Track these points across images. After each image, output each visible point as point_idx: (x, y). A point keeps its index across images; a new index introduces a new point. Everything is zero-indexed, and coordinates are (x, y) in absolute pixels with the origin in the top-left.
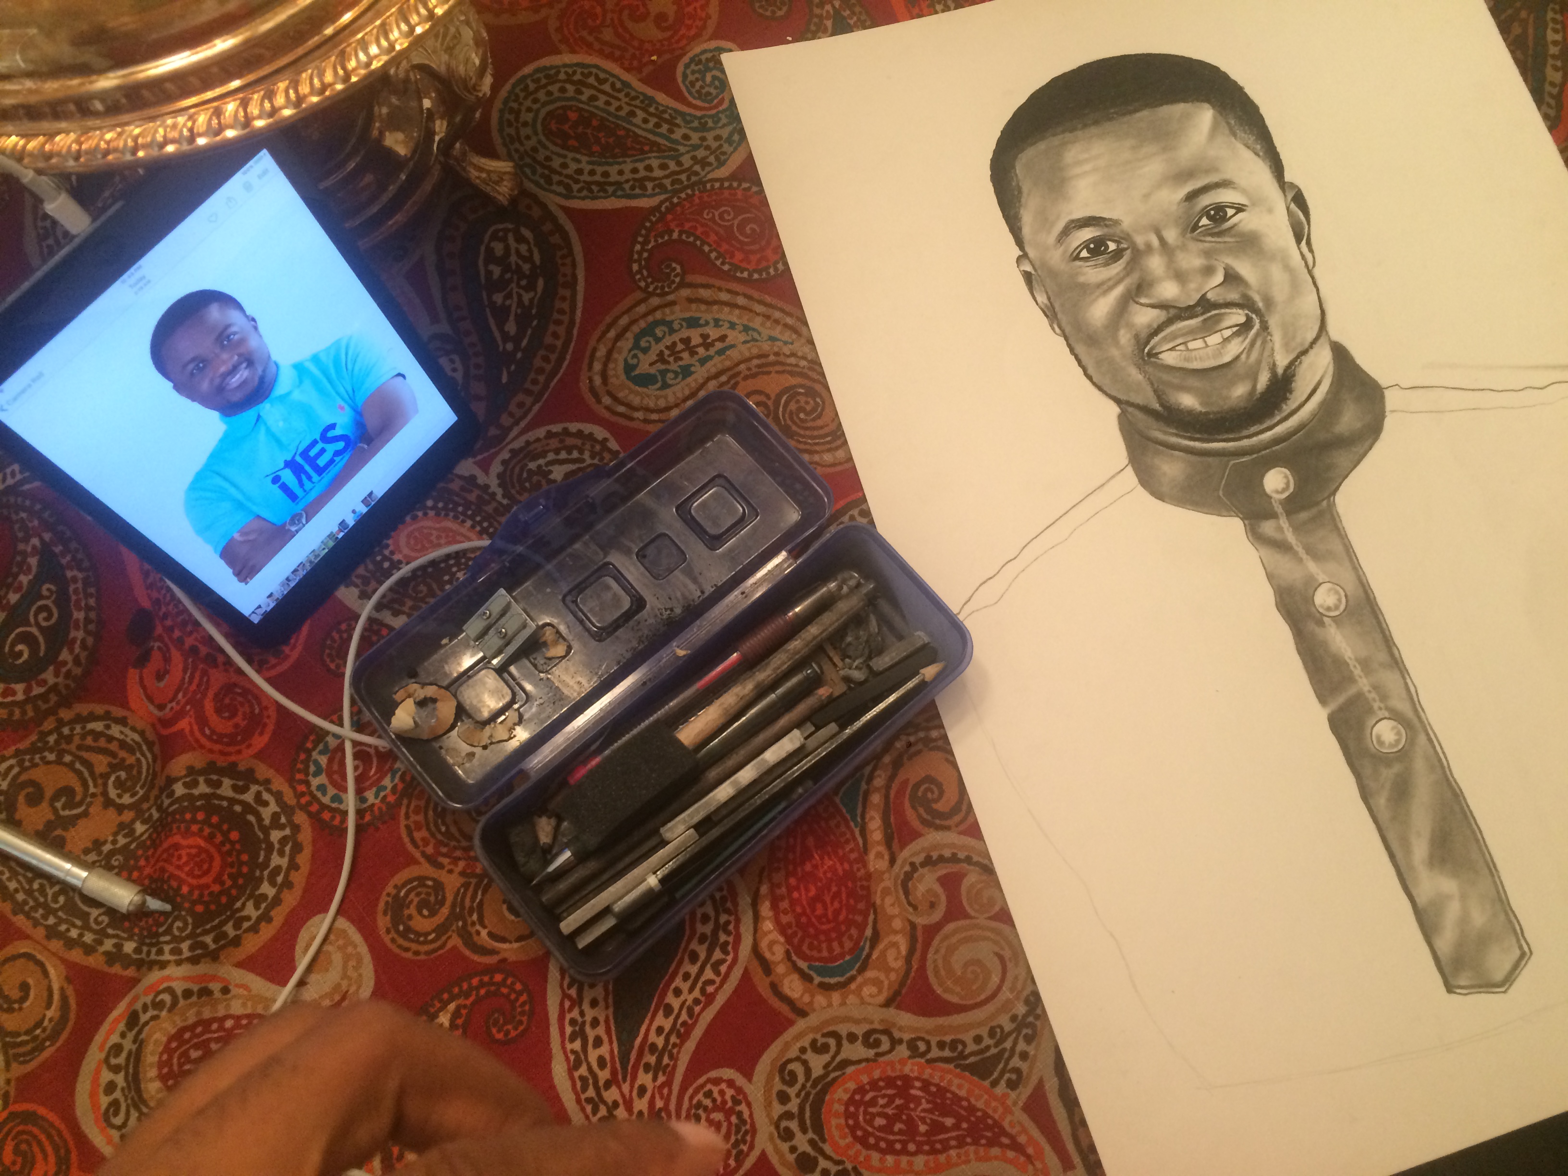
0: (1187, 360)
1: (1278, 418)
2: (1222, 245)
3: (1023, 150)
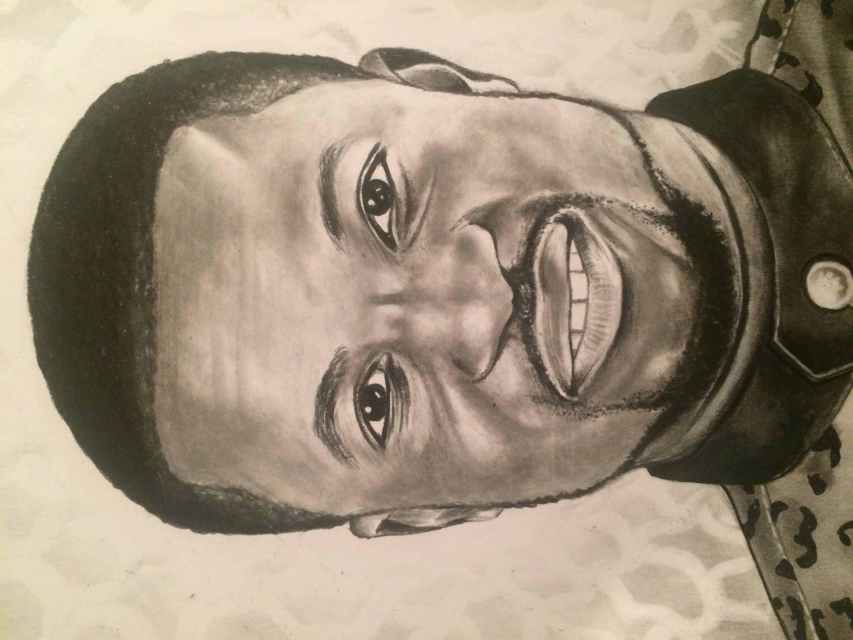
0: (597, 340)
1: (734, 245)
2: (431, 210)
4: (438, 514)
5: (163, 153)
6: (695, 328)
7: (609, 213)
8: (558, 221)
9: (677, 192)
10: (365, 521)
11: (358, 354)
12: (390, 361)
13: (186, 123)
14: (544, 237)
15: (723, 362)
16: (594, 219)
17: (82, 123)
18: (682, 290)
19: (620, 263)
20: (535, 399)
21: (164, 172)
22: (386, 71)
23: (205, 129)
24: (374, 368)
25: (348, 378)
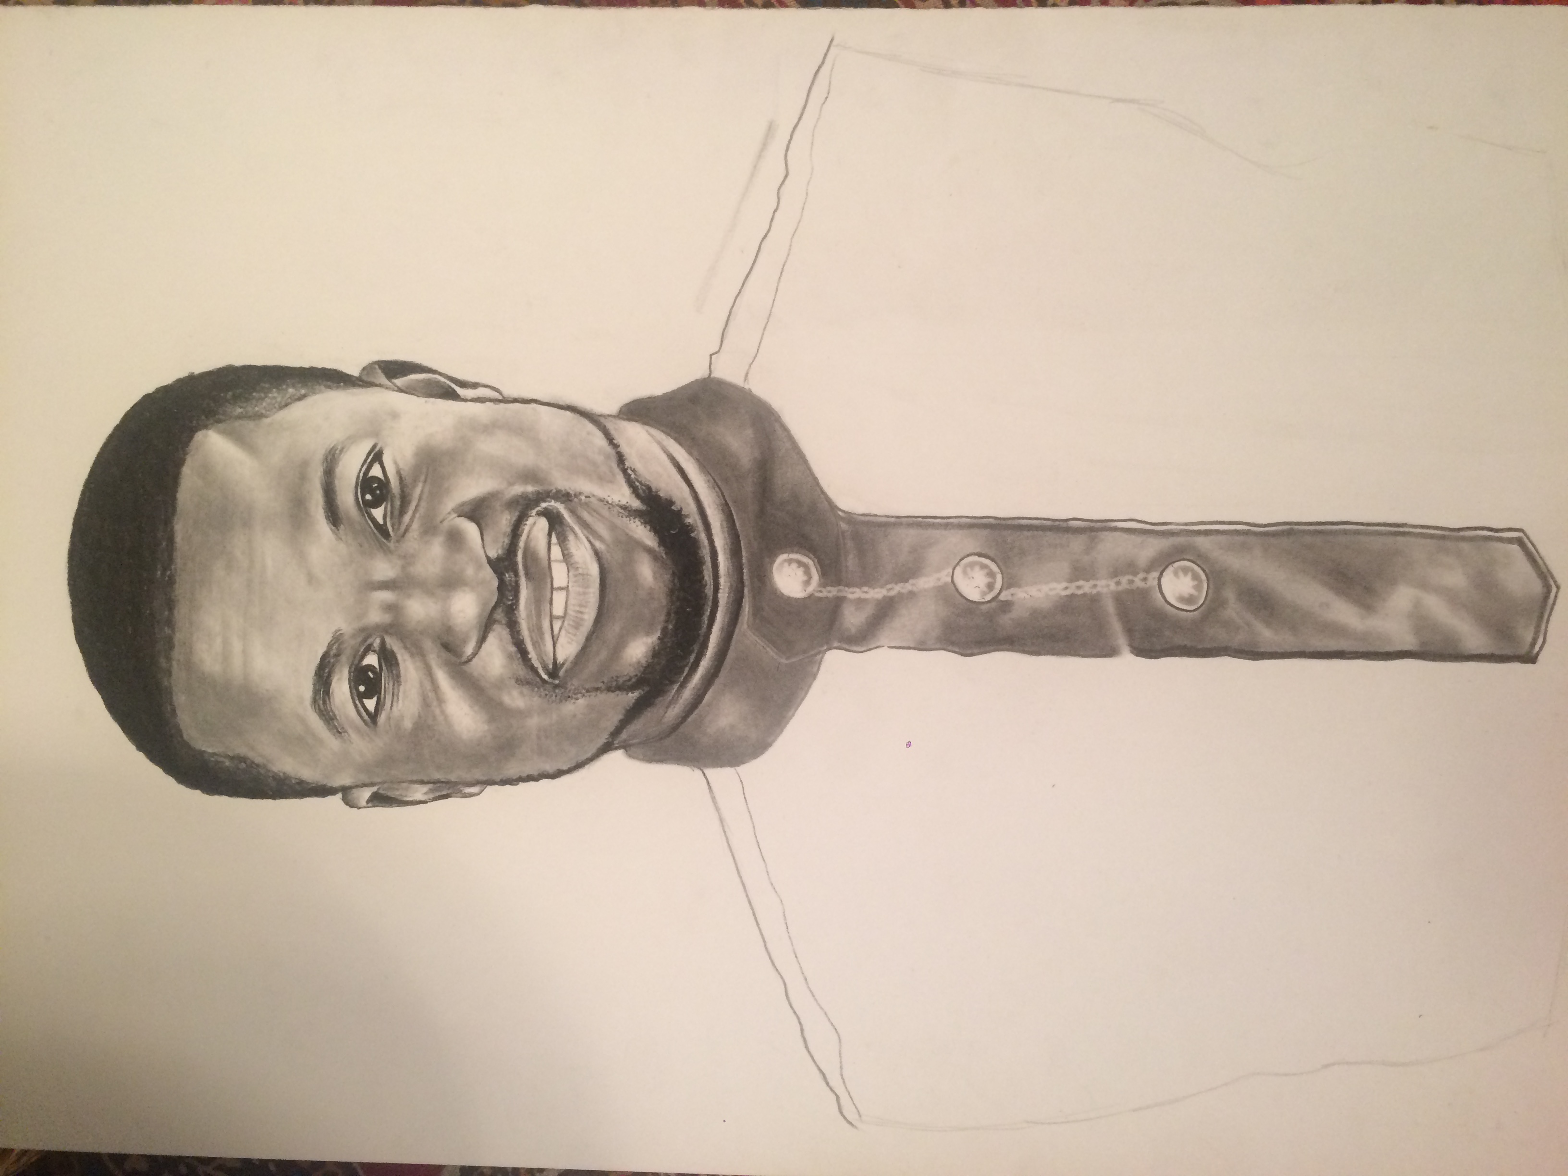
0: (577, 626)
1: (703, 537)
2: (423, 504)
3: (179, 731)
4: (425, 788)
5: (185, 454)
6: (668, 614)
7: (587, 506)
8: (539, 514)
9: (649, 488)
10: (356, 793)
11: (354, 636)
12: (383, 643)
13: (206, 427)
14: (526, 529)
15: (696, 648)
16: (573, 512)
17: (117, 428)
18: (655, 578)
19: (597, 554)
20: (519, 681)
21: (186, 470)
22: (383, 380)
23: (225, 433)
24: (368, 649)
25: (343, 658)
